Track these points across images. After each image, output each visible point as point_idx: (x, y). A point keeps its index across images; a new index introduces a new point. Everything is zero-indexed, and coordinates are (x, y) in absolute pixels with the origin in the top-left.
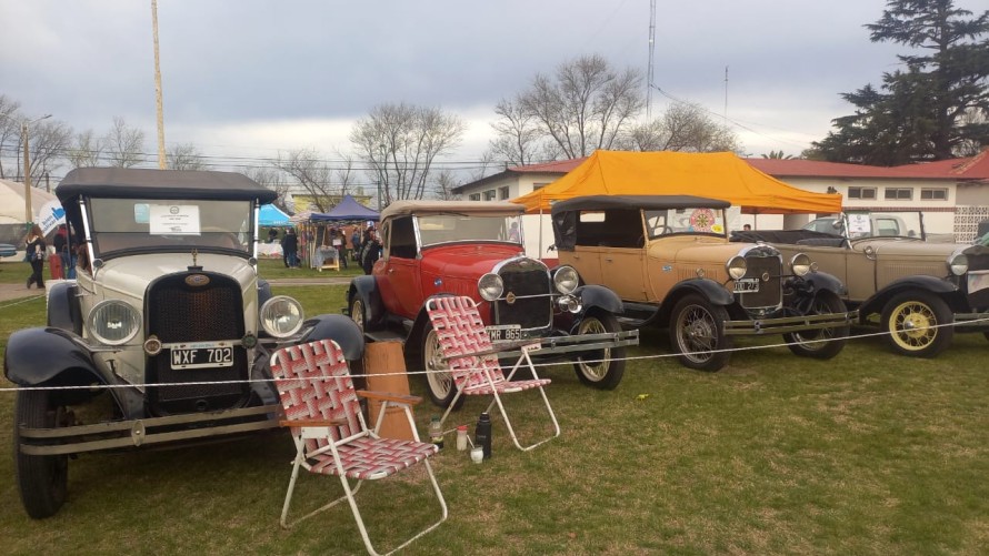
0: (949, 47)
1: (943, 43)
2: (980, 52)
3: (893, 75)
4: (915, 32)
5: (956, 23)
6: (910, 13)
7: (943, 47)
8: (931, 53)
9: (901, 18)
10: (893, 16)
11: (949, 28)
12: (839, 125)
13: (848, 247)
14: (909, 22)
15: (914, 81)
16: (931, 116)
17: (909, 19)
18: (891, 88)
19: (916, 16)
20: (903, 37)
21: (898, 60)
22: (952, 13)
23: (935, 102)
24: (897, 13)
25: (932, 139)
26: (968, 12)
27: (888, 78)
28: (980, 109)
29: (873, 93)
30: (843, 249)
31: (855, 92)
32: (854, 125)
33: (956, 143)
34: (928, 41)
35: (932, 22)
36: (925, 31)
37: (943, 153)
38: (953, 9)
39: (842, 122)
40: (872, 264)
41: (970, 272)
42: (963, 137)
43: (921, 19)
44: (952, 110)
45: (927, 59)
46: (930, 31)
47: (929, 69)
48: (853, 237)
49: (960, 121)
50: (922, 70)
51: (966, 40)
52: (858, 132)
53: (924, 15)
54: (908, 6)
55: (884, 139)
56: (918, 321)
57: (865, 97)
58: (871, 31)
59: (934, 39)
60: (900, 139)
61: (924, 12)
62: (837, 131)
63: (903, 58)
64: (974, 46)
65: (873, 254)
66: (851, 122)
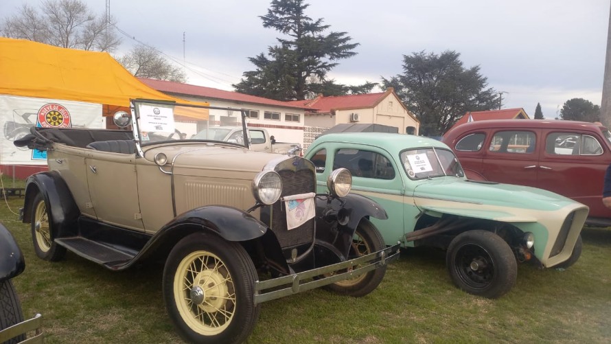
0: (302, 36)
1: (299, 34)
2: (316, 42)
3: (274, 48)
4: (285, 25)
5: (305, 23)
6: (282, 13)
7: (299, 36)
8: (293, 39)
9: (278, 15)
10: (274, 13)
11: (302, 26)
12: (247, 76)
13: (138, 155)
14: (282, 19)
15: (285, 53)
16: (294, 75)
17: (282, 16)
18: (273, 56)
19: (286, 16)
20: (280, 27)
21: (277, 41)
22: (303, 18)
23: (295, 68)
24: (276, 12)
25: (295, 89)
26: (310, 19)
27: (272, 50)
28: (317, 75)
29: (265, 59)
30: (133, 156)
31: (256, 57)
32: (256, 77)
33: (306, 93)
34: (291, 32)
35: (293, 21)
36: (290, 25)
37: (301, 97)
38: (304, 15)
39: (249, 74)
40: (169, 179)
41: (286, 198)
42: (310, 90)
43: (288, 18)
44: (304, 74)
45: (292, 43)
46: (293, 26)
47: (293, 48)
48: (145, 139)
49: (308, 80)
50: (289, 48)
51: (310, 33)
52: (257, 81)
53: (289, 16)
54: (281, 9)
55: (271, 87)
56: (211, 285)
57: (260, 61)
58: (263, 21)
59: (294, 31)
60: (279, 87)
61: (289, 14)
62: (245, 79)
63: (280, 40)
64: (314, 38)
65: (167, 165)
66: (254, 75)
